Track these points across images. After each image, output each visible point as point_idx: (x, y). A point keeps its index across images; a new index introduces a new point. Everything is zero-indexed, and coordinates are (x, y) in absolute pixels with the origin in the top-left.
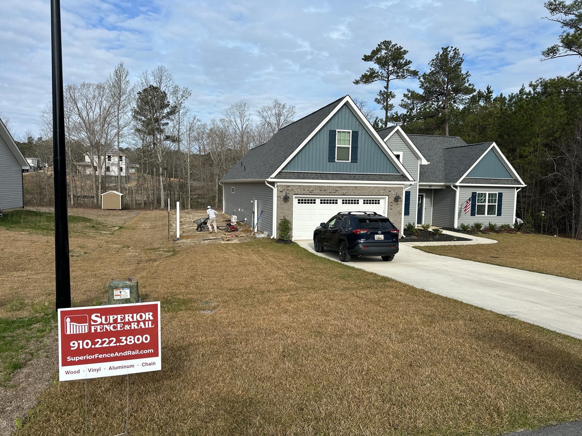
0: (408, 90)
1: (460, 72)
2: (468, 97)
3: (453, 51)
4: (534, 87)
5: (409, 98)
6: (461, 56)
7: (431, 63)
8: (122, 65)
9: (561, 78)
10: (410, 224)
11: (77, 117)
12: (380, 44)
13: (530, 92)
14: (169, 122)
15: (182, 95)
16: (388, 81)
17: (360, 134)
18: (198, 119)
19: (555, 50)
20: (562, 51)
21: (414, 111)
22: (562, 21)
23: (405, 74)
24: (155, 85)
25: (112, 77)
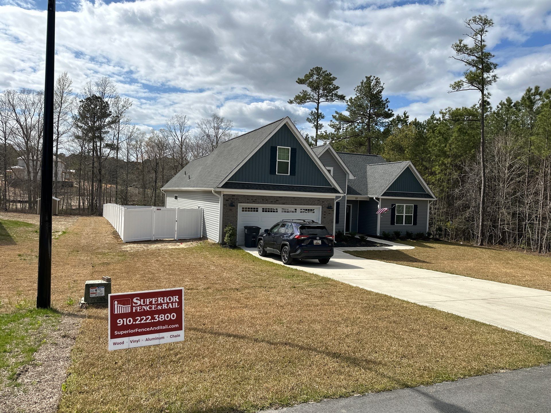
0: (336, 112)
1: (381, 99)
2: (387, 120)
3: (375, 80)
4: (444, 114)
5: (337, 120)
6: (382, 85)
7: (356, 89)
8: (65, 74)
9: (466, 109)
10: (339, 231)
11: (15, 122)
12: (312, 69)
13: (440, 118)
14: (110, 130)
15: (123, 105)
16: (318, 103)
17: (297, 150)
19: (460, 85)
20: (466, 85)
21: (340, 131)
22: (465, 61)
23: (334, 98)
24: (98, 95)
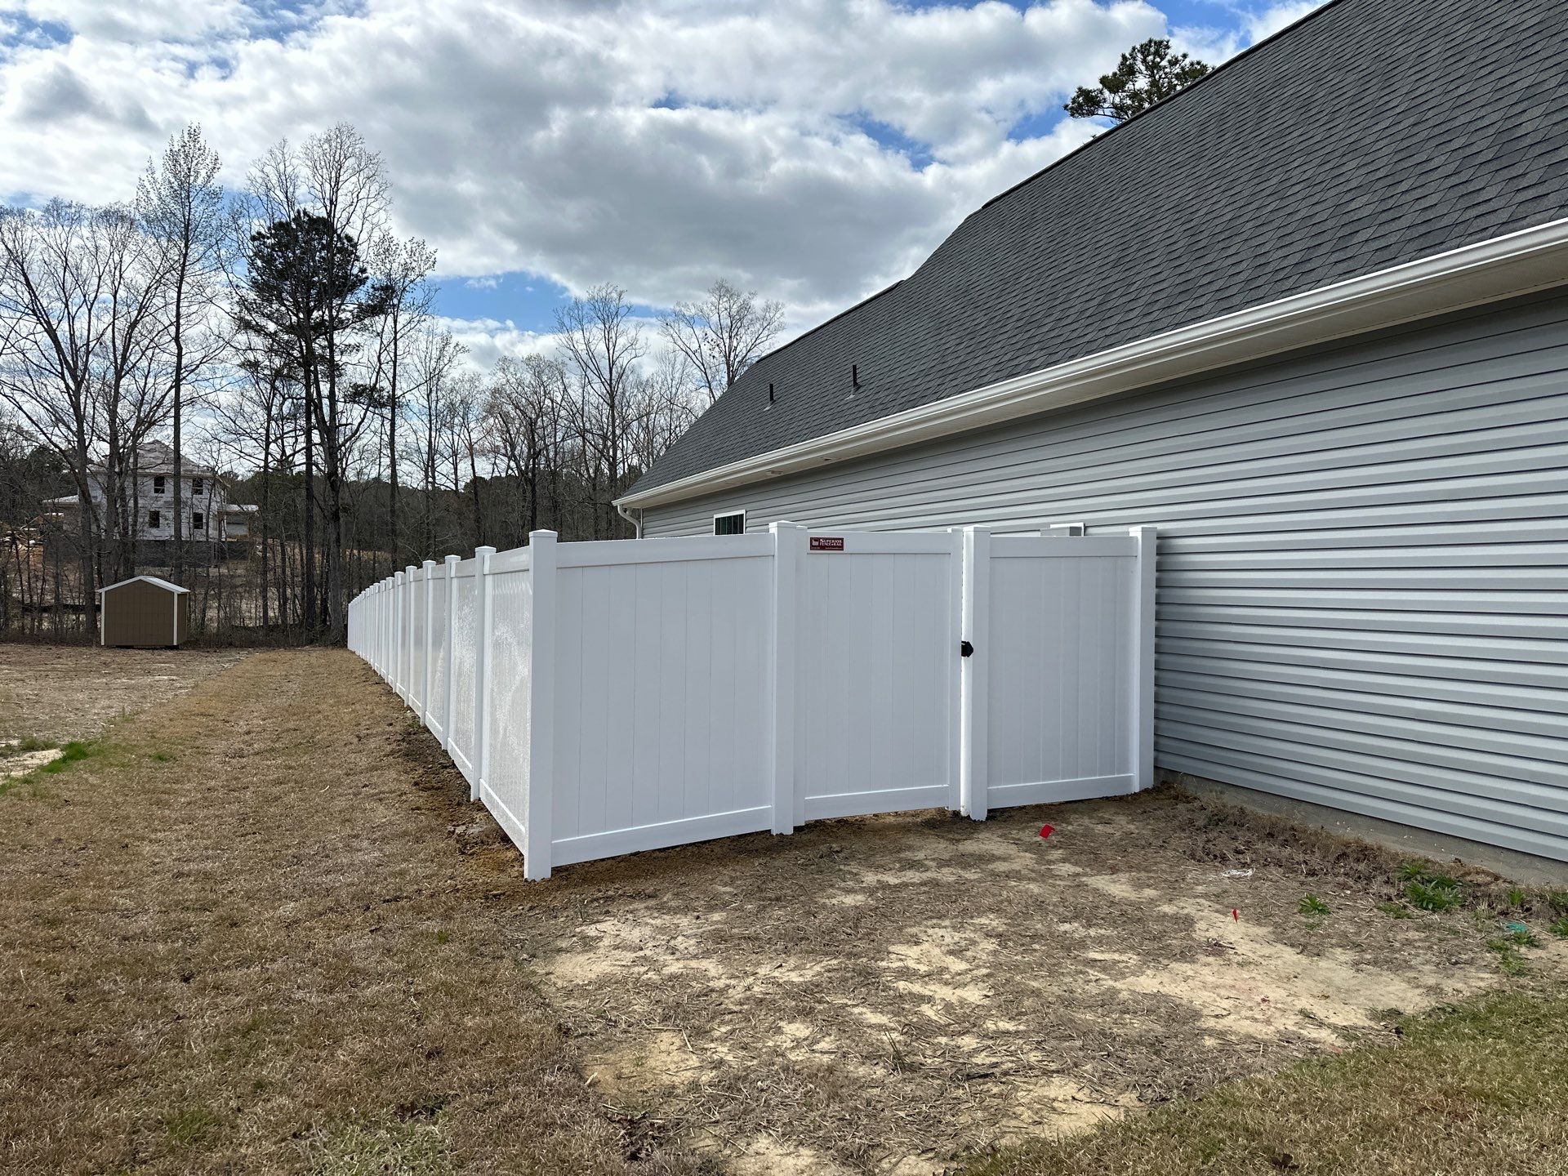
8: (194, 135)
15: (404, 266)
18: (457, 345)
24: (315, 210)
25: (158, 175)
